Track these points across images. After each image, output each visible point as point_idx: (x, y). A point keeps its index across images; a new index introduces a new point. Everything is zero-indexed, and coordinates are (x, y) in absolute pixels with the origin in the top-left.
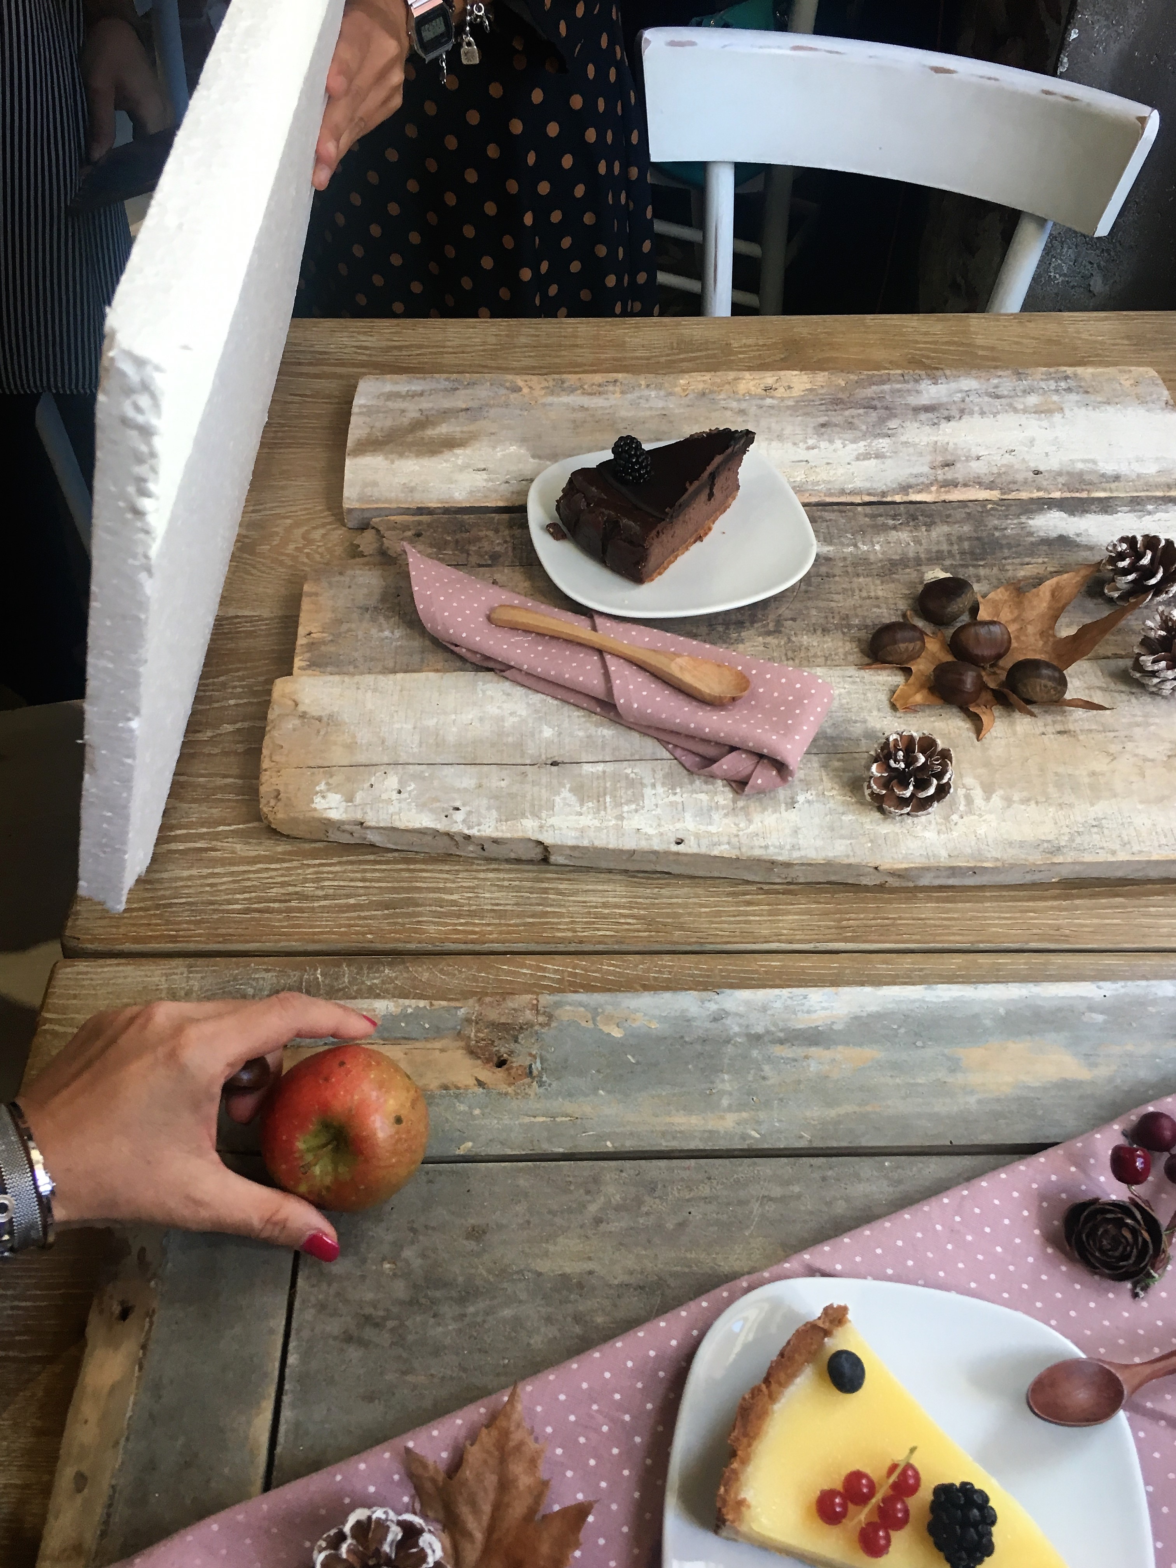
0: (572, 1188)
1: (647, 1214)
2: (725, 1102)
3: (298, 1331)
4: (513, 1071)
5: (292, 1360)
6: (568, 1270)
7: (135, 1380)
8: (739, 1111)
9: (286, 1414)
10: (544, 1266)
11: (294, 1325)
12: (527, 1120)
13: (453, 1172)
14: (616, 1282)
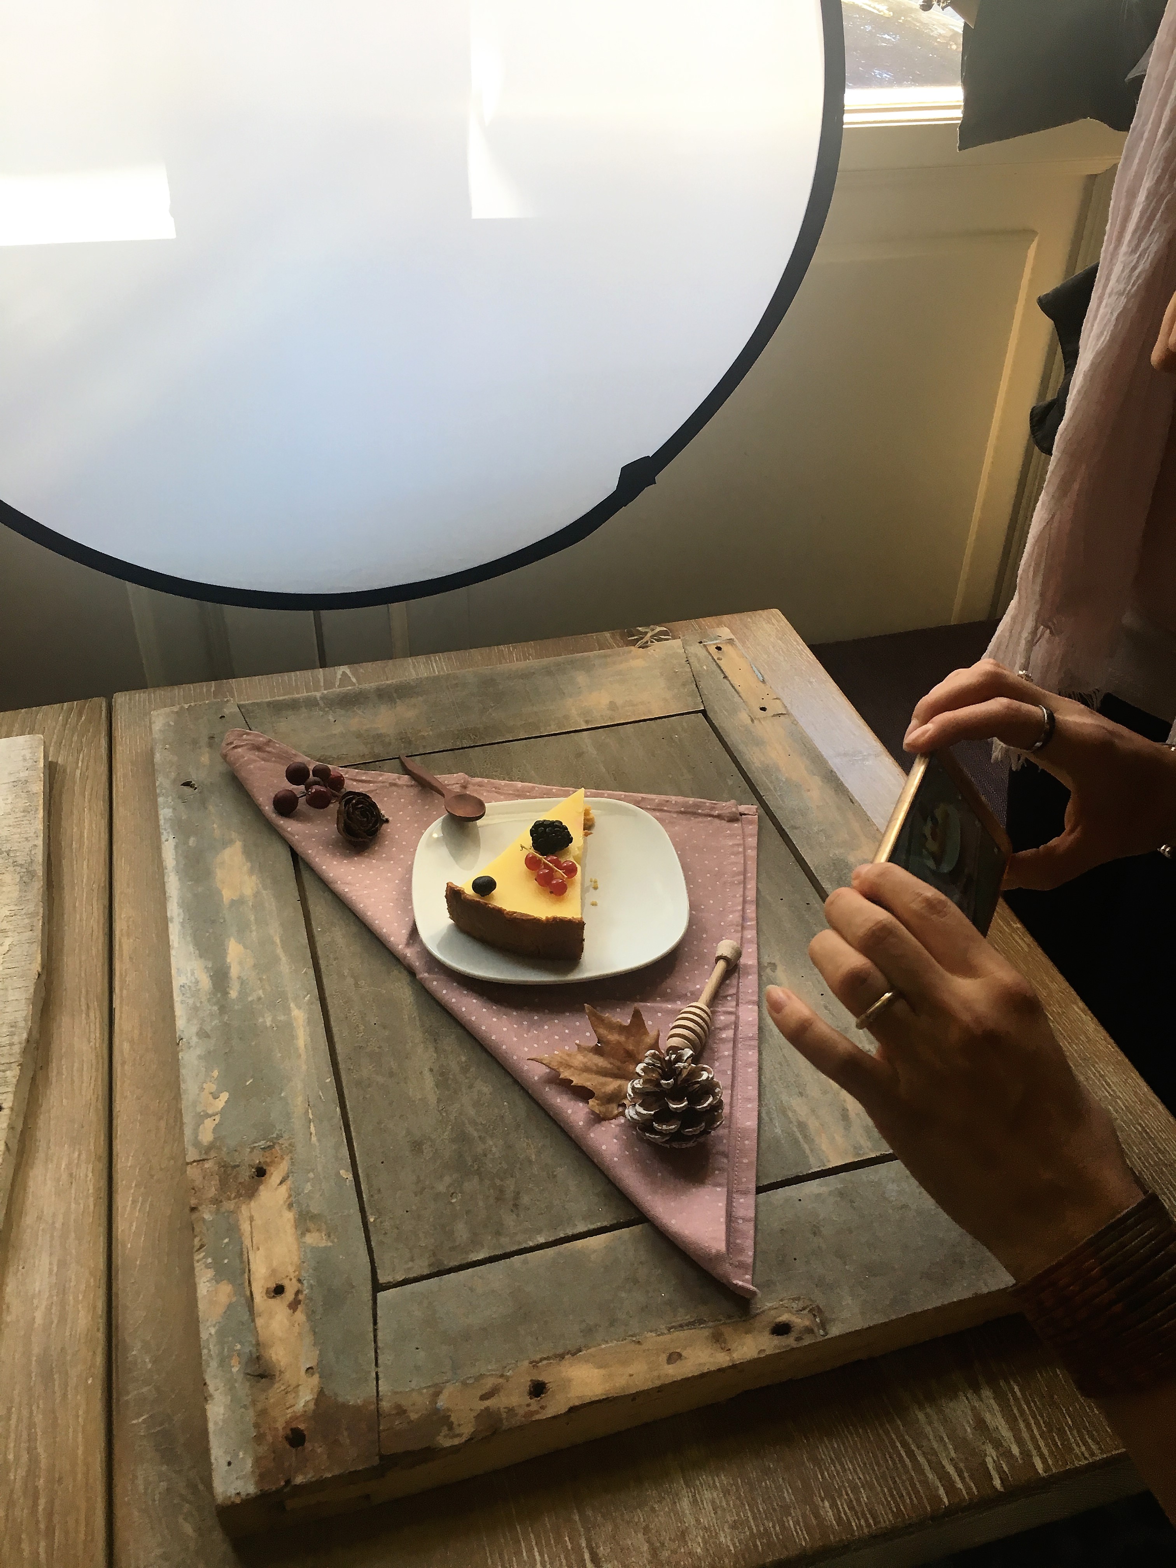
0: (368, 1096)
1: (380, 1047)
2: (282, 1018)
3: (519, 1243)
4: (268, 1160)
5: (541, 1240)
6: (432, 1084)
7: (589, 1351)
8: (289, 1009)
9: (581, 1228)
10: (432, 1099)
11: (515, 1248)
12: (314, 1139)
13: (368, 1176)
14: (435, 1055)
